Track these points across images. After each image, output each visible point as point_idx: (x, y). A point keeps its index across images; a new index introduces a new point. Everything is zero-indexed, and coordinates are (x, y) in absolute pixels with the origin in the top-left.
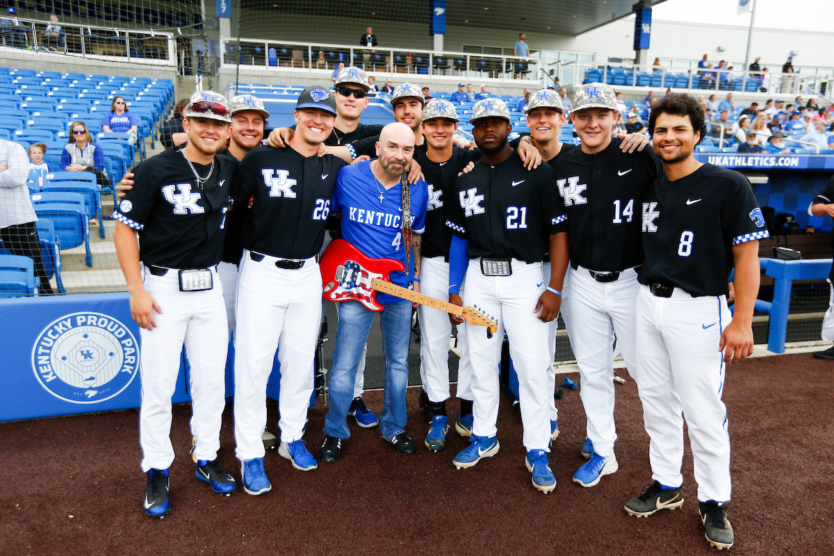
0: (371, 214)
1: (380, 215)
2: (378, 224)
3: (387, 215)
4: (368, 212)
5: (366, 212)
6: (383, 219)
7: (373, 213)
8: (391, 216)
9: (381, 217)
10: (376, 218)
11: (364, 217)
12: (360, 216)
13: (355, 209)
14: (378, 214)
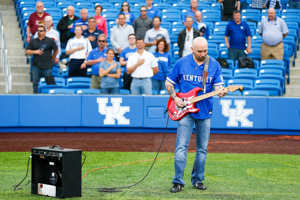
0: (192, 77)
1: (196, 77)
2: (195, 81)
3: (199, 77)
4: (191, 76)
5: (190, 76)
6: (197, 78)
7: (193, 76)
8: (200, 77)
9: (196, 78)
10: (194, 78)
11: (189, 78)
12: (187, 78)
13: (185, 75)
14: (195, 76)
